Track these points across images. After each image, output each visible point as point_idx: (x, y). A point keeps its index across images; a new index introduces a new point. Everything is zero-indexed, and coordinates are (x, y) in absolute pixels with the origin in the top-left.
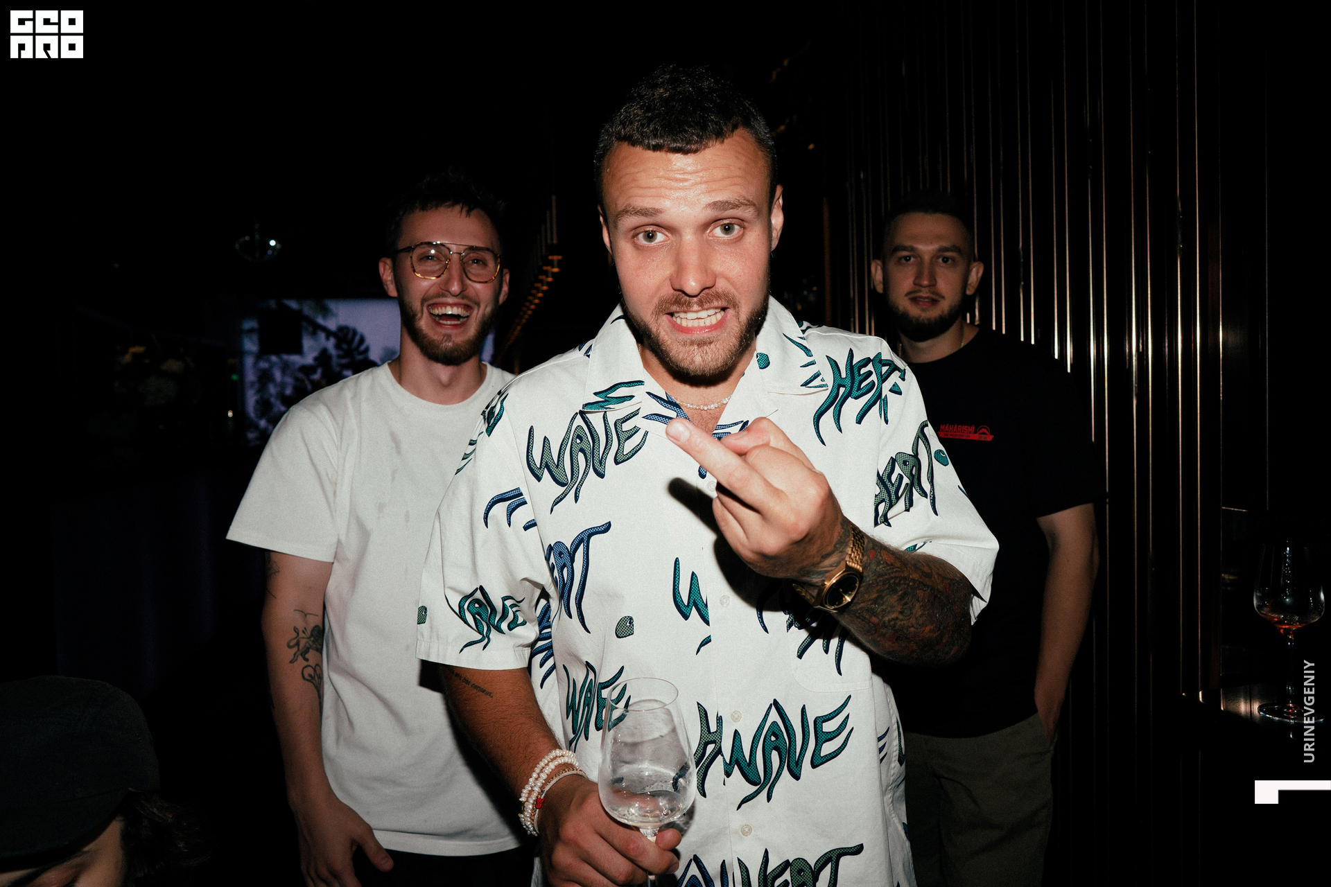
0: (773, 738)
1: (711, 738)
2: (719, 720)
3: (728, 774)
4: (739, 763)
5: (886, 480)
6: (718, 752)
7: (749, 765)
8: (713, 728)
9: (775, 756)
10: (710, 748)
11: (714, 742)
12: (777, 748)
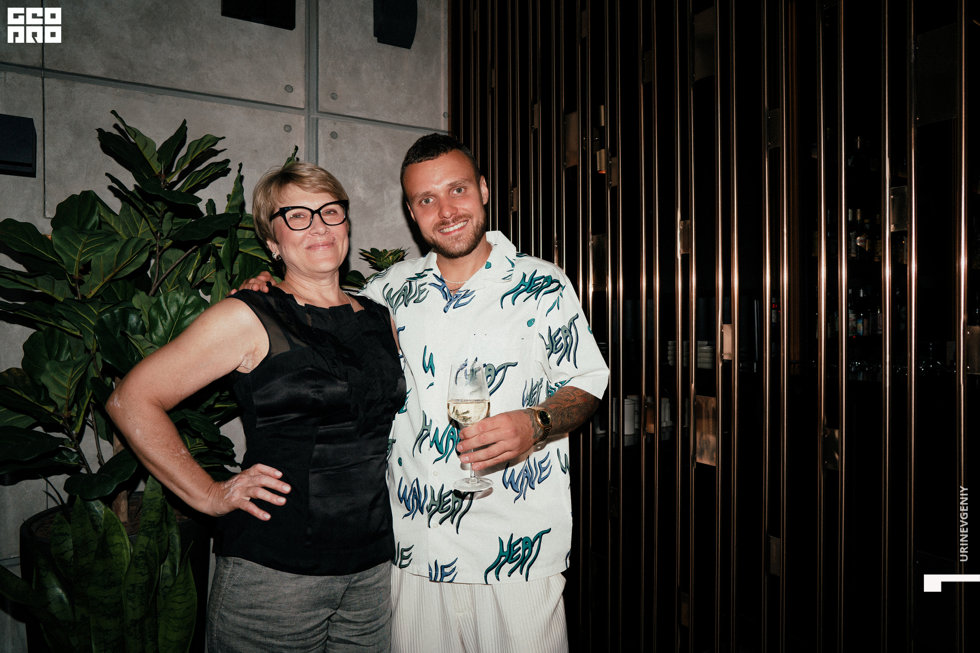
0: (452, 434)
1: (426, 428)
2: (431, 421)
3: (431, 447)
4: (435, 442)
5: (553, 338)
6: (428, 435)
7: (440, 444)
8: (428, 424)
9: (451, 442)
10: (425, 432)
11: (427, 430)
12: (452, 439)
